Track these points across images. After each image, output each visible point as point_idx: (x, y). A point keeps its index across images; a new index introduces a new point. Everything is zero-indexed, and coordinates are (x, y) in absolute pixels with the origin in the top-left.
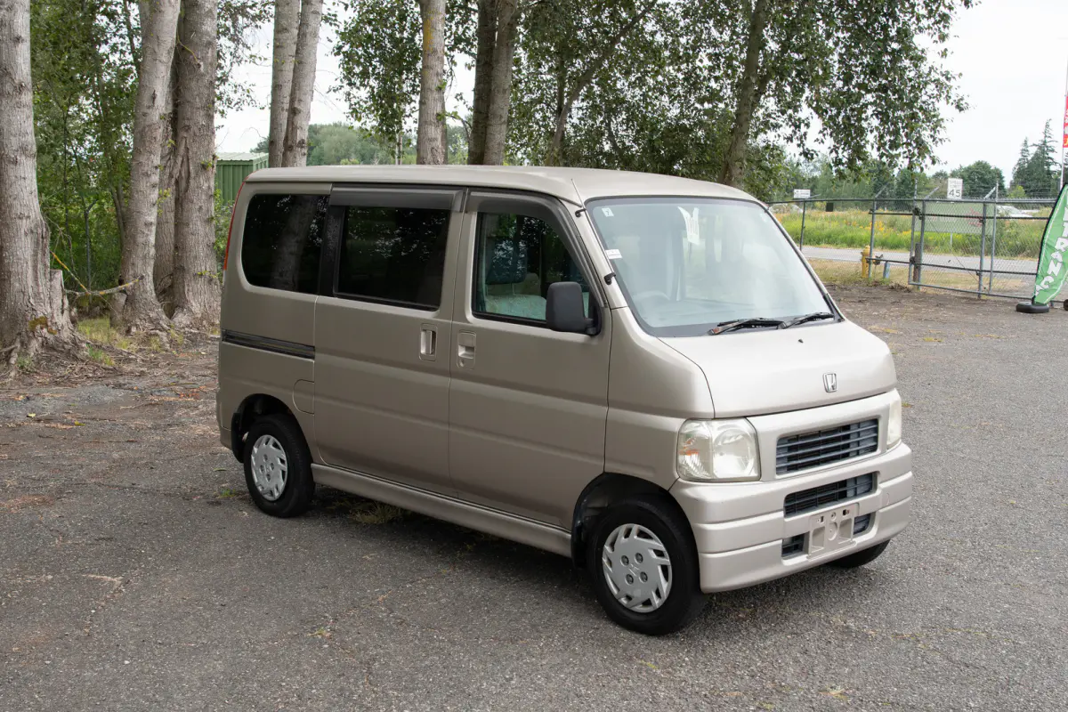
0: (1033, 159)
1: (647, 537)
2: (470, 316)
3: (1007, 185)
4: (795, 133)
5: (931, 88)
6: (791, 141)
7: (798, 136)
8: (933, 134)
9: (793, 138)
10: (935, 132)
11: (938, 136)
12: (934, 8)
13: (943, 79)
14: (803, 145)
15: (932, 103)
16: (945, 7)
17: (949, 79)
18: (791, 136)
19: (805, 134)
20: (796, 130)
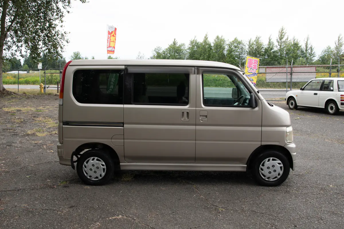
0: (29, 57)
1: (275, 160)
2: (203, 106)
3: (22, 64)
4: (18, 49)
5: (60, 36)
6: (17, 52)
7: (19, 50)
8: (61, 49)
9: (17, 51)
10: (62, 49)
11: (63, 50)
12: (58, 13)
13: (64, 34)
14: (21, 53)
15: (61, 40)
16: (61, 13)
17: (66, 34)
18: (16, 50)
19: (21, 49)
20: (18, 48)
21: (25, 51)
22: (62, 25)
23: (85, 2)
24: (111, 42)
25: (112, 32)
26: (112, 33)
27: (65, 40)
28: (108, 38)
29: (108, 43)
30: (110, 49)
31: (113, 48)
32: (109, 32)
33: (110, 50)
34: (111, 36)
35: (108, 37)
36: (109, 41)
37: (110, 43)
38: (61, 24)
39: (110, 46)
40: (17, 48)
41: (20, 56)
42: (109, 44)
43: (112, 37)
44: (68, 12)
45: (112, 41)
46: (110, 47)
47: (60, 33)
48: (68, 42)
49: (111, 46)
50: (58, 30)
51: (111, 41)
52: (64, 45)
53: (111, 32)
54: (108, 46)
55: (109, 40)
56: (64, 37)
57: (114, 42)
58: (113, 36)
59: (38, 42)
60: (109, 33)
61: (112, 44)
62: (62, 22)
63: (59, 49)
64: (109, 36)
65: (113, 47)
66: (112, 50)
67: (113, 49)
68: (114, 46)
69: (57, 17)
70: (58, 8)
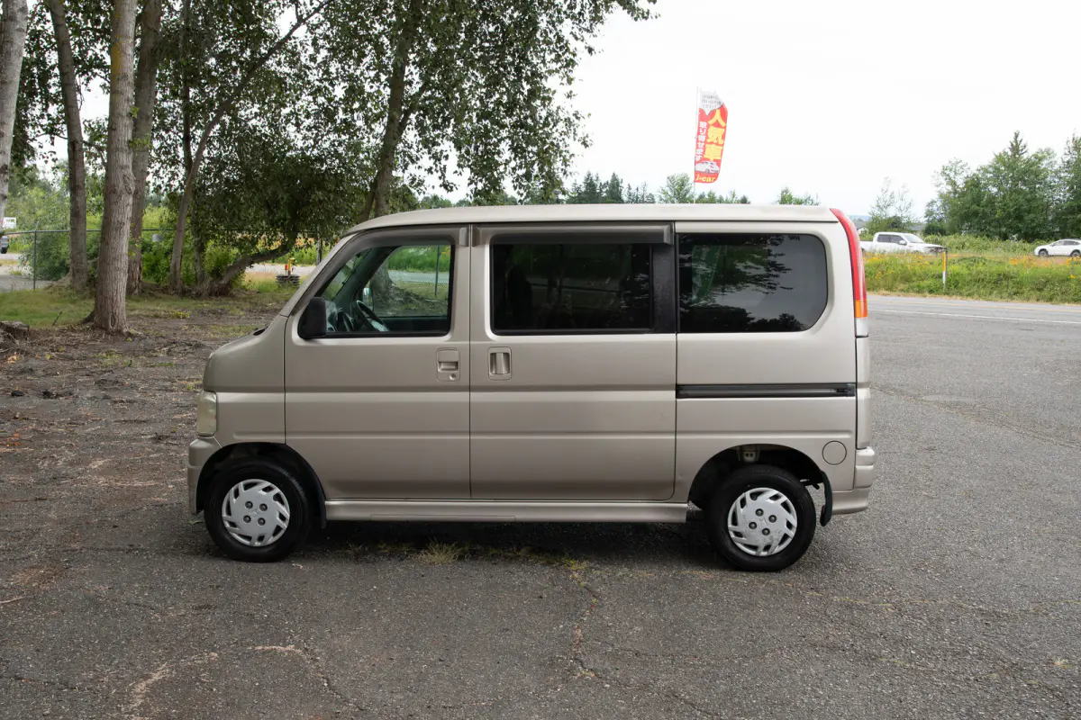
4: (436, 166)
5: (561, 126)
6: (432, 173)
7: (438, 169)
8: (564, 167)
9: (433, 170)
10: (566, 166)
11: (568, 169)
12: (560, 53)
13: (573, 118)
14: (445, 177)
15: (563, 139)
16: (570, 53)
17: (578, 118)
18: (431, 168)
19: (445, 166)
20: (437, 163)
21: (456, 172)
22: (571, 92)
23: (646, 18)
24: (707, 145)
25: (713, 113)
26: (714, 117)
27: (577, 138)
28: (699, 133)
29: (697, 147)
30: (702, 168)
31: (715, 163)
32: (702, 112)
33: (703, 170)
34: (708, 126)
35: (699, 128)
36: (703, 142)
37: (704, 148)
38: (567, 88)
39: (705, 156)
40: (435, 163)
41: (441, 186)
42: (700, 151)
43: (712, 128)
44: (590, 50)
45: (711, 143)
46: (703, 160)
47: (562, 115)
48: (586, 146)
49: (708, 159)
50: (559, 108)
51: (709, 141)
52: (573, 155)
53: (707, 112)
54: (698, 159)
55: (702, 138)
56: (575, 130)
57: (717, 144)
58: (717, 125)
59: (496, 145)
60: (703, 117)
61: (712, 152)
62: (570, 81)
63: (558, 164)
64: (703, 124)
65: (715, 160)
66: (710, 169)
67: (716, 168)
68: (718, 158)
69: (554, 66)
70: (560, 39)
